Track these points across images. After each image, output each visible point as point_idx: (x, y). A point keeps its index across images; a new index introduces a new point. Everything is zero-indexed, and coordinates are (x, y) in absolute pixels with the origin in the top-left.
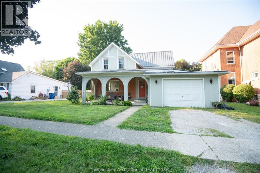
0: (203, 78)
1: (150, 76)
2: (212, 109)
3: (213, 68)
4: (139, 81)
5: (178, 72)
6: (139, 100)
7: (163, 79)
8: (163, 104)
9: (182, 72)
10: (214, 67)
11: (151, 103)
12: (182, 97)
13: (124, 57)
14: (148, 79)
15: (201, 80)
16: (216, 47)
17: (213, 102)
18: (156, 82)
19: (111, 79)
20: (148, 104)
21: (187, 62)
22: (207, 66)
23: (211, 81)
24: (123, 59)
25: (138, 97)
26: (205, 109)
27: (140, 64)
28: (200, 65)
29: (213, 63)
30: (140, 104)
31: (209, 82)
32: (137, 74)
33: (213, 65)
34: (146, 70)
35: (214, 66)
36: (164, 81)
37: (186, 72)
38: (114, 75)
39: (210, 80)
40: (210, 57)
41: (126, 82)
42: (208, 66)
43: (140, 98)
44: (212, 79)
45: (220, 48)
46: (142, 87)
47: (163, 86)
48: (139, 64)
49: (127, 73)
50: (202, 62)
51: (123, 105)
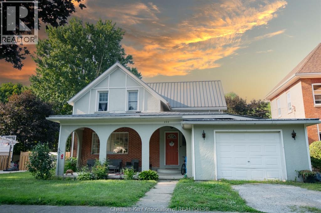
0: (281, 131)
1: (193, 126)
2: (301, 183)
3: (290, 111)
4: (166, 133)
5: (240, 120)
6: (166, 169)
7: (215, 131)
8: (216, 176)
9: (247, 120)
10: (293, 110)
11: (196, 174)
12: (249, 162)
13: (139, 89)
14: (189, 130)
15: (278, 134)
16: (293, 77)
17: (300, 170)
18: (204, 136)
19: (118, 129)
20: (186, 176)
21: (241, 99)
22: (280, 109)
23: (294, 136)
24: (137, 93)
25: (165, 165)
26: (289, 183)
27: (168, 102)
28: (265, 105)
29: (290, 103)
30: (172, 177)
31: (291, 136)
32: (167, 121)
33: (291, 107)
34: (184, 115)
35: (293, 108)
36: (218, 134)
37: (253, 120)
38: (125, 122)
39: (292, 134)
40: (285, 93)
41: (145, 136)
42: (282, 109)
43: (168, 166)
44: (295, 132)
45: (301, 79)
46: (172, 144)
47: (216, 143)
48: (165, 102)
49: (146, 120)
50: (271, 100)
51: (142, 179)
